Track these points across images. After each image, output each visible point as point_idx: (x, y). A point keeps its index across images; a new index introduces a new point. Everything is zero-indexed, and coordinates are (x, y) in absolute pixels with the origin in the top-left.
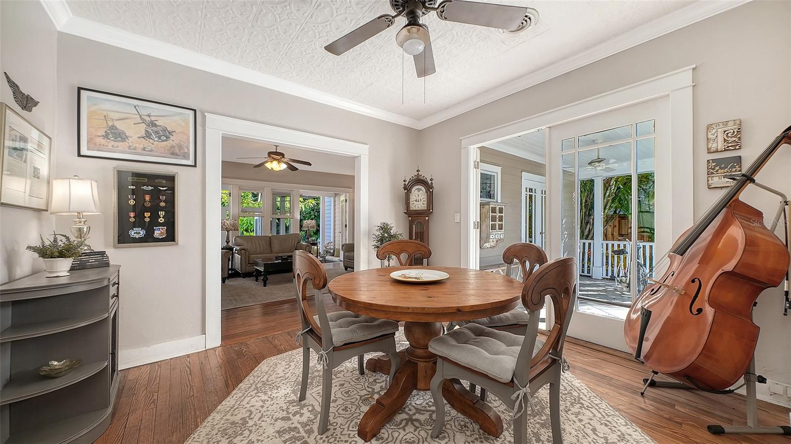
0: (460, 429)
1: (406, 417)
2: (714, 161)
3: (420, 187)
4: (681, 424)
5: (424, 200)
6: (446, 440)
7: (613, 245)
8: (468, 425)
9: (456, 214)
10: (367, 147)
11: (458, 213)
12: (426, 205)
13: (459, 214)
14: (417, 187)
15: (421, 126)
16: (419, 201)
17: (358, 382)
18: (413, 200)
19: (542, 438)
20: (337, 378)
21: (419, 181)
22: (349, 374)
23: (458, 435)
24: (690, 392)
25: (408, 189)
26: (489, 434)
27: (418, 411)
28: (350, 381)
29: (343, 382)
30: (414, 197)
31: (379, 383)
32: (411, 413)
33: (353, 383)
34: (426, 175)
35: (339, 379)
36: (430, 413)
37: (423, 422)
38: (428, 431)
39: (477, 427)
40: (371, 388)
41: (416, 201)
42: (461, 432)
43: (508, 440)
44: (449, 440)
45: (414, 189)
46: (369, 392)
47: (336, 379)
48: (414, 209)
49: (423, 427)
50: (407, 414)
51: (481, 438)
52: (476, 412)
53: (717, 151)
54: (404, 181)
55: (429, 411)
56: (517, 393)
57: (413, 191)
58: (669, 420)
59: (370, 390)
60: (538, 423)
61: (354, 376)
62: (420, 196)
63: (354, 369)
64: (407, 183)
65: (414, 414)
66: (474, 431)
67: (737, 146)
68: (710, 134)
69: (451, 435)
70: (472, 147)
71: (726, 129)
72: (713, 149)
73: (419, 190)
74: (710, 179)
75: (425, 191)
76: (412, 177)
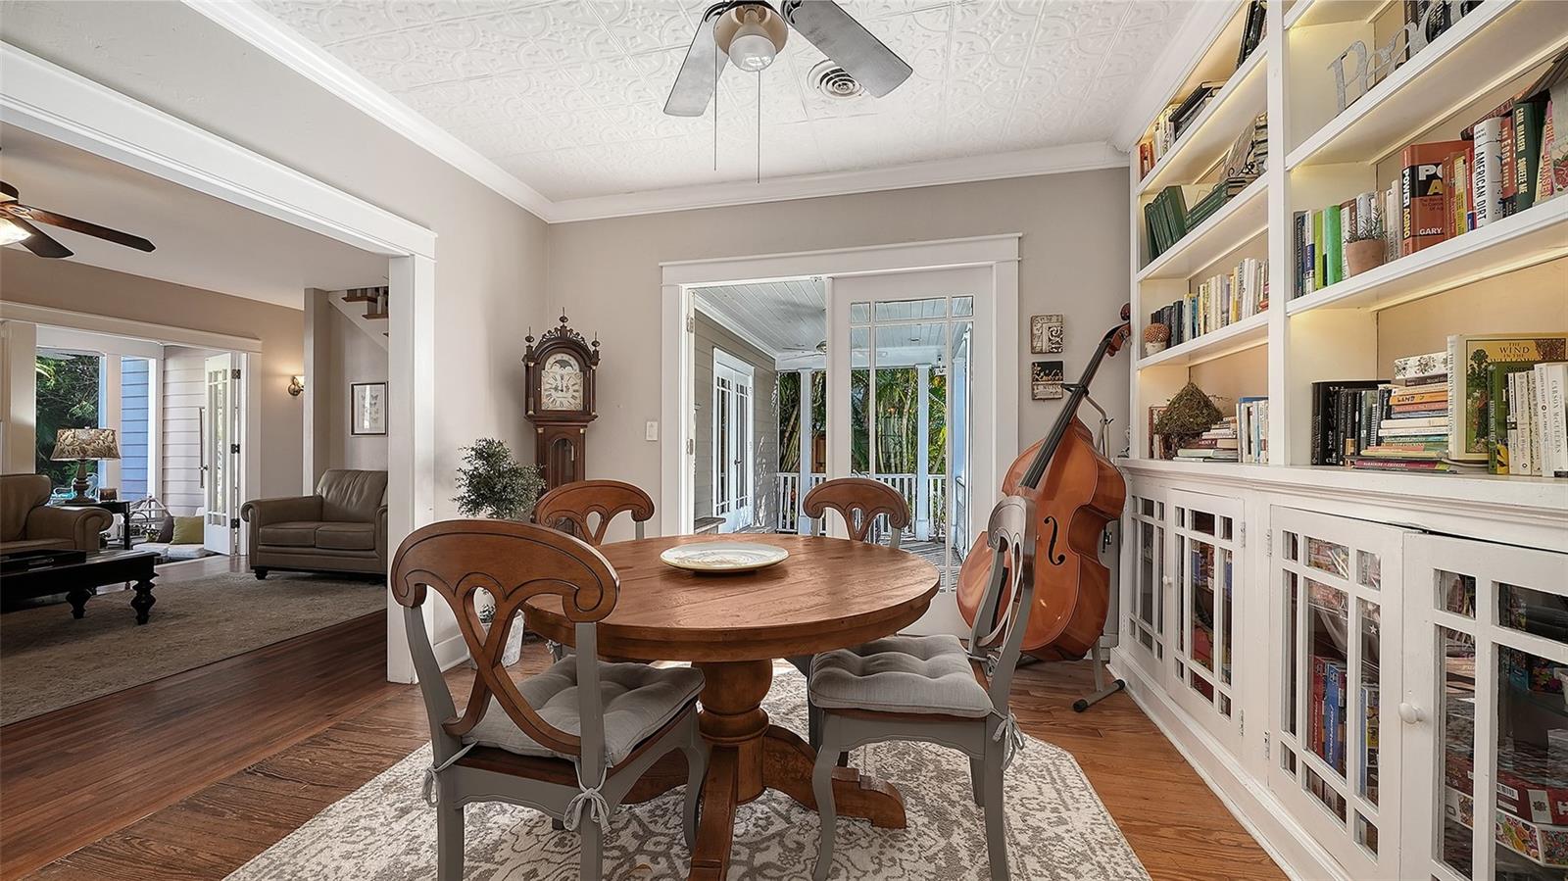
0: (846, 842)
1: (743, 869)
2: (1039, 364)
3: (566, 357)
4: (1049, 712)
5: (576, 387)
6: (843, 872)
7: (817, 479)
8: (851, 829)
9: (649, 423)
10: (433, 235)
11: (656, 420)
12: (579, 401)
13: (656, 424)
14: (559, 357)
15: (553, 214)
16: (565, 389)
17: (567, 849)
18: (548, 386)
19: (953, 798)
20: (502, 863)
21: (566, 343)
22: (524, 843)
23: (852, 854)
24: (1026, 669)
25: (535, 360)
26: (891, 828)
27: (755, 847)
28: (545, 855)
29: (528, 868)
30: (551, 381)
31: (622, 829)
32: (744, 857)
33: (559, 858)
34: (584, 329)
35: (509, 865)
36: (778, 838)
37: (779, 863)
38: (803, 875)
39: (867, 827)
40: (613, 848)
41: (556, 389)
42: (852, 848)
43: (919, 824)
44: (848, 872)
45: (551, 360)
46: (618, 858)
47: (501, 868)
48: (551, 407)
49: (788, 872)
50: (740, 863)
51: (886, 841)
52: (865, 798)
53: (1041, 352)
54: (529, 339)
55: (773, 836)
56: (1002, 726)
57: (548, 366)
58: (1036, 711)
59: (616, 853)
60: (932, 778)
61: (544, 839)
62: (566, 378)
63: (531, 824)
64: (534, 345)
65: (752, 856)
66: (867, 835)
67: (1057, 347)
68: (1035, 328)
69: (843, 859)
70: (685, 287)
71: (1050, 325)
72: (1038, 349)
73: (563, 364)
74: (1035, 387)
75: (577, 367)
76: (549, 332)
